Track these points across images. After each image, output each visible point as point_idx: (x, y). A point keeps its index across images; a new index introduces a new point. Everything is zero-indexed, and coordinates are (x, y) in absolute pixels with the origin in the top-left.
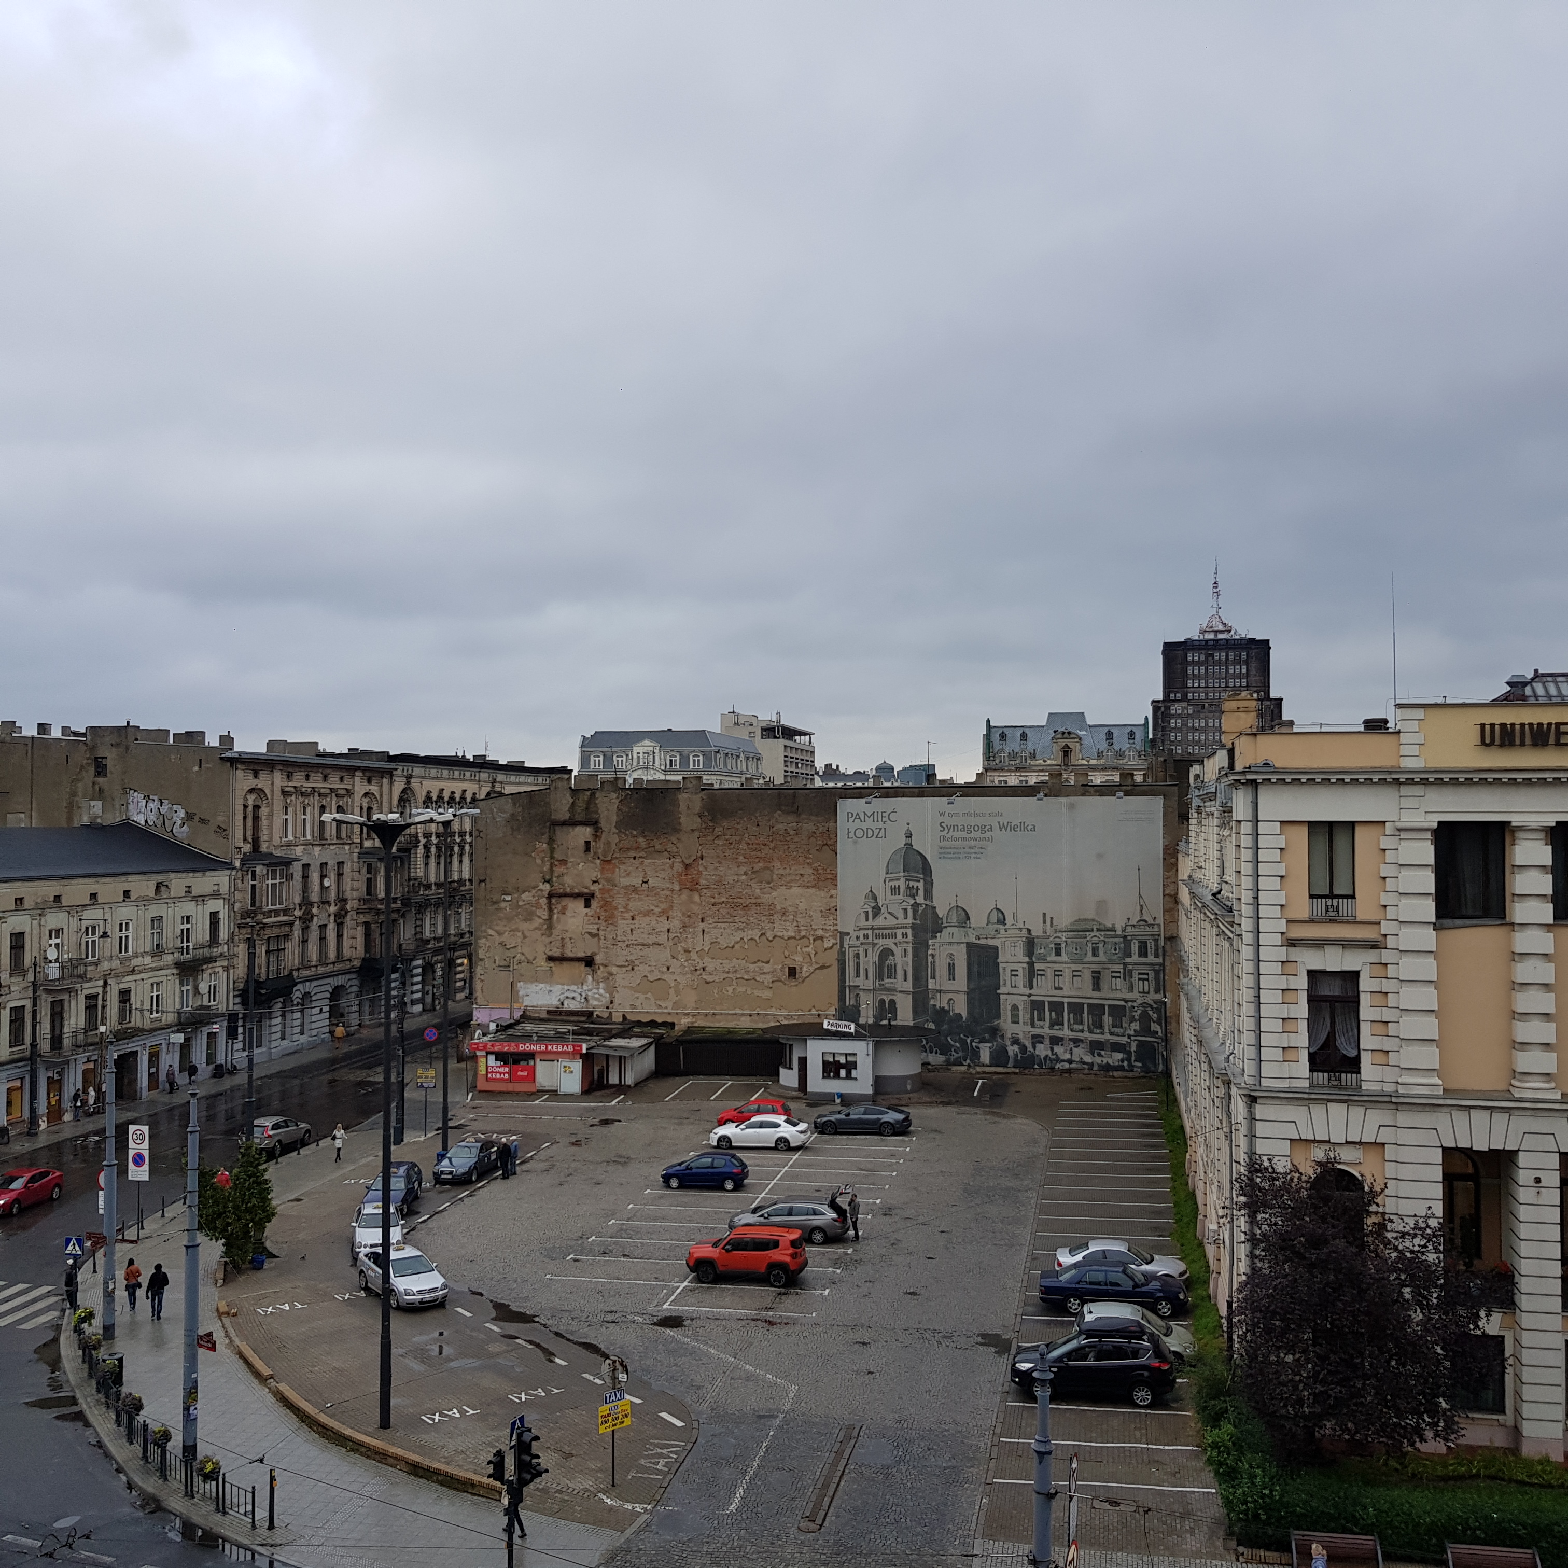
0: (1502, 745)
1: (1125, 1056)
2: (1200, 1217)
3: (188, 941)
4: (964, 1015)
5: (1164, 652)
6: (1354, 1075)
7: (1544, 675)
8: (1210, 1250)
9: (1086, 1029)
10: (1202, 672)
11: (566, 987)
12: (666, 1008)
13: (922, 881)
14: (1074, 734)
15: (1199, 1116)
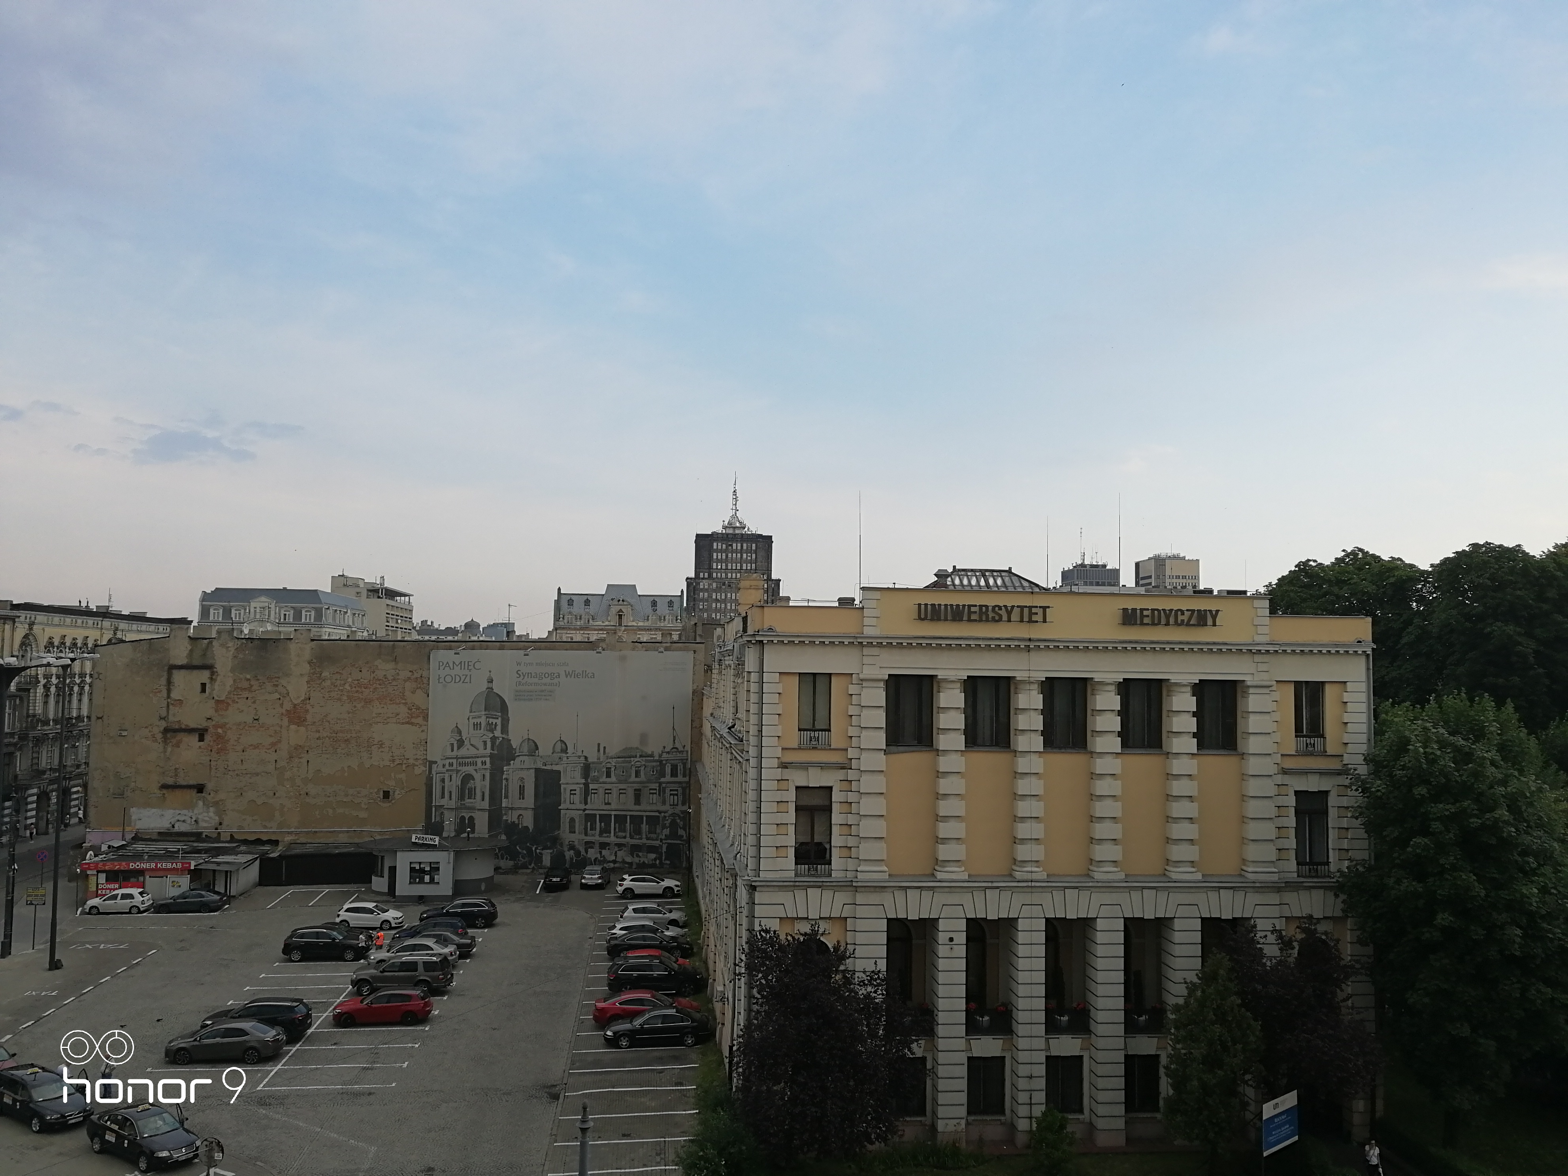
0: (932, 619)
1: (658, 856)
2: (711, 981)
4: (531, 827)
5: (696, 541)
6: (827, 866)
7: (959, 570)
8: (718, 1006)
9: (628, 835)
10: (724, 557)
11: (178, 812)
12: (271, 828)
13: (500, 719)
14: (627, 601)
15: (712, 901)
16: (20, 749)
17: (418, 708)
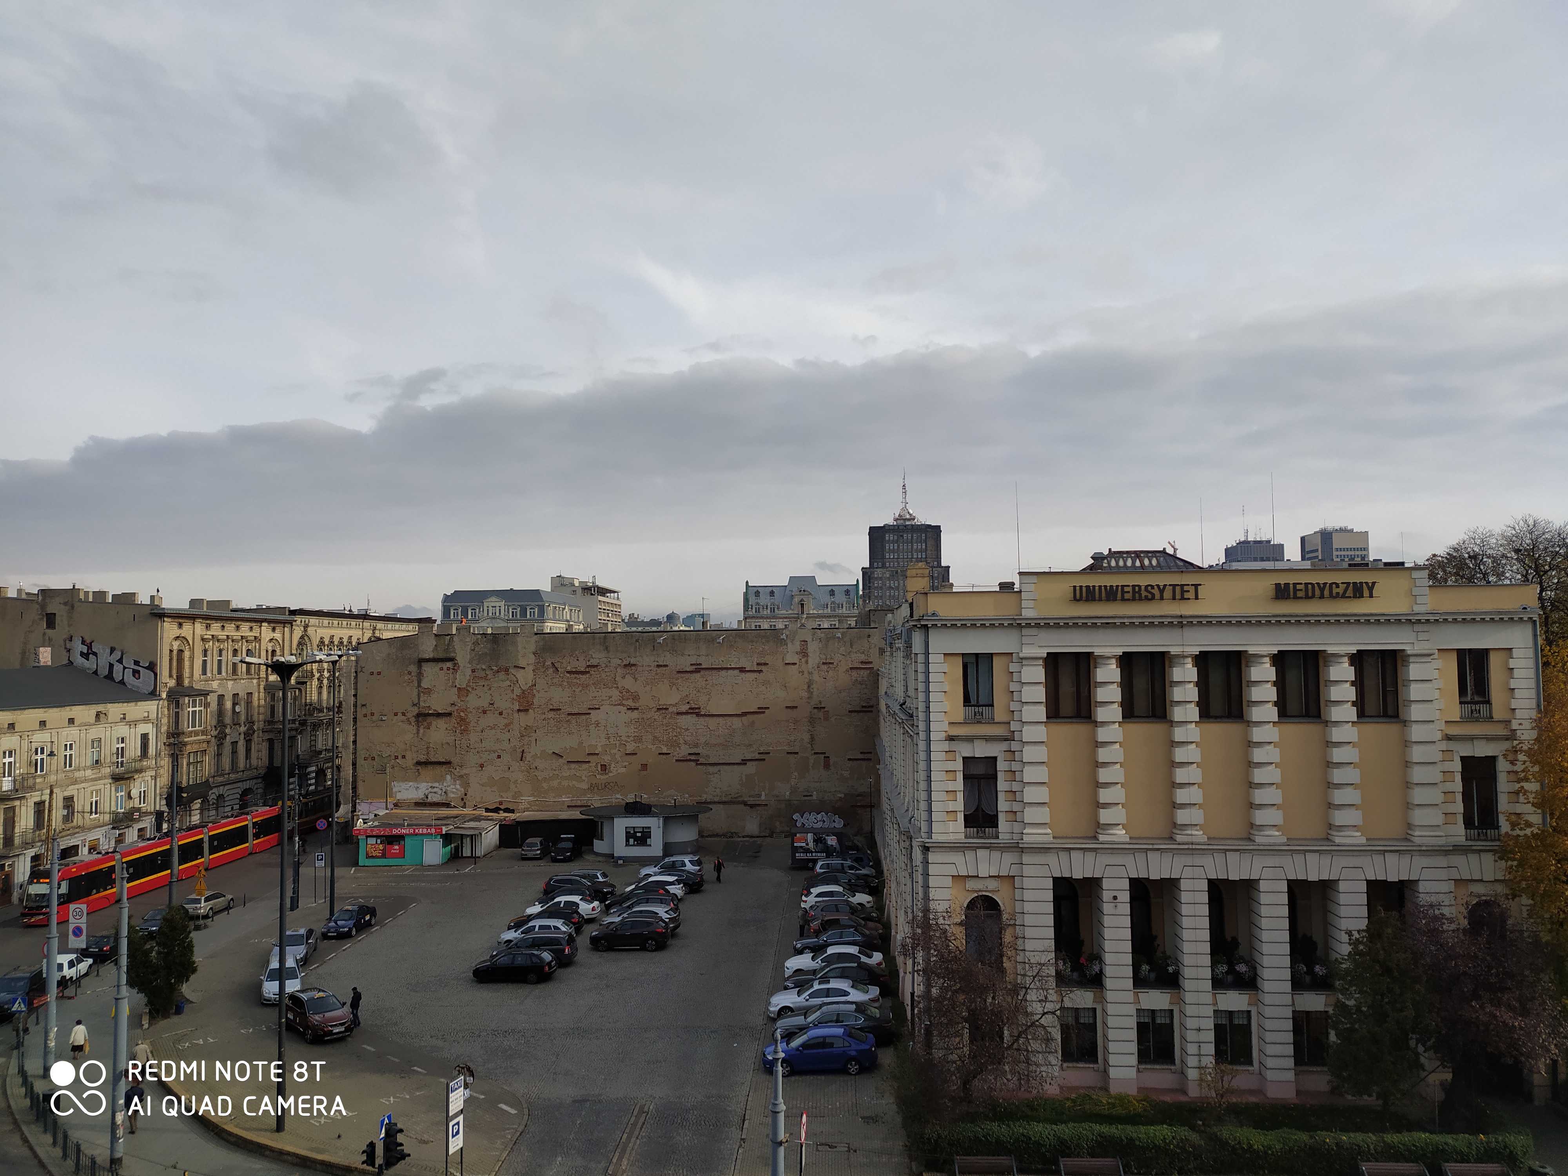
0: (1087, 600)
3: (122, 757)
5: (869, 534)
6: (995, 830)
7: (1115, 553)
10: (896, 547)
11: (430, 785)
14: (808, 591)
15: (892, 861)
16: (301, 733)
17: (628, 691)
